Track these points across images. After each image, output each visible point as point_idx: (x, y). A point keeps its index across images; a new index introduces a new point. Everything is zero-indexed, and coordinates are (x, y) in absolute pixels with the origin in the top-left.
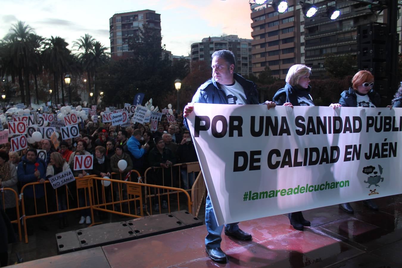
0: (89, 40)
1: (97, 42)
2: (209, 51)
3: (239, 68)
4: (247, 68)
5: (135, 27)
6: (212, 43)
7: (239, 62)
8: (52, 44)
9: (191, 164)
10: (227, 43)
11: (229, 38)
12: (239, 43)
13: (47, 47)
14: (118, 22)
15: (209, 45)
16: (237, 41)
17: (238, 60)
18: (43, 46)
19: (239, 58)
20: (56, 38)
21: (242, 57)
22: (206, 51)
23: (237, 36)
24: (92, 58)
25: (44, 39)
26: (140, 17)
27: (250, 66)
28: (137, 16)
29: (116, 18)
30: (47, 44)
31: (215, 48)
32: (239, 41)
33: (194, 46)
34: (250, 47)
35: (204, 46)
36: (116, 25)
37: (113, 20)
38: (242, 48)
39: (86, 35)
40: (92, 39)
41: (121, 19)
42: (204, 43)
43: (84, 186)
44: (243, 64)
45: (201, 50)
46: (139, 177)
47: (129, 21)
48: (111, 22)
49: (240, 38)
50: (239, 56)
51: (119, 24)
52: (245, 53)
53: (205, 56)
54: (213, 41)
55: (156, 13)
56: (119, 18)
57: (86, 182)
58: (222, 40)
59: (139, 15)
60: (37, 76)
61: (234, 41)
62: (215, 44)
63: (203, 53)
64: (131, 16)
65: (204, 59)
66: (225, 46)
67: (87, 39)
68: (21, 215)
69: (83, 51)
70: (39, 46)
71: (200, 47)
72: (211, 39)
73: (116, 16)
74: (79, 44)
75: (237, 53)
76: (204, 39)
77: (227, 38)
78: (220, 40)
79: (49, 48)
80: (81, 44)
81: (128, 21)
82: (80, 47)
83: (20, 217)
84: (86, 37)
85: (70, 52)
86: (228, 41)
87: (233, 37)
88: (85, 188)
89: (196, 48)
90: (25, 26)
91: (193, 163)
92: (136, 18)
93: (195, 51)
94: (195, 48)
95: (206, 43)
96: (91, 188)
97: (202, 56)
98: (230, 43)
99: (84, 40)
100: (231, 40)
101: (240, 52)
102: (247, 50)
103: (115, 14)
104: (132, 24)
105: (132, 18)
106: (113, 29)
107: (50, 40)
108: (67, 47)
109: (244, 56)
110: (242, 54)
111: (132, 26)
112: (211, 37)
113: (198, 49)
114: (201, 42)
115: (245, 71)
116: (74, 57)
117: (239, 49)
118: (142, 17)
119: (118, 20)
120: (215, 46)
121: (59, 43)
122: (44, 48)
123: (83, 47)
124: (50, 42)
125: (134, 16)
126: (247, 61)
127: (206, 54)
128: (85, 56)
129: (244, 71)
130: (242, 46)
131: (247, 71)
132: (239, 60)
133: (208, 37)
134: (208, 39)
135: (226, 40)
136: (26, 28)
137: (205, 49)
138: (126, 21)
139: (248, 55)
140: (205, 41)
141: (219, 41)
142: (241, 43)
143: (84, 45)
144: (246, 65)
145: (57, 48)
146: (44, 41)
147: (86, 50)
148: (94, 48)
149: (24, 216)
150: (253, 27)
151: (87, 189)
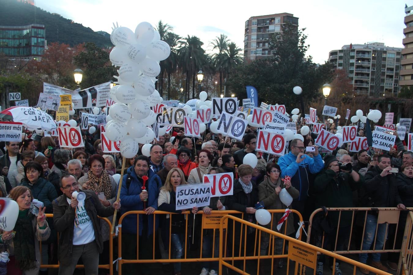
0: (224, 41)
1: (232, 43)
2: (349, 59)
3: (383, 81)
4: (392, 80)
5: (271, 30)
6: (353, 51)
7: (383, 74)
8: (187, 43)
9: (386, 210)
10: (371, 52)
11: (374, 46)
12: (385, 52)
13: (183, 45)
14: (253, 25)
15: (349, 52)
16: (383, 49)
17: (381, 71)
18: (179, 45)
19: (383, 69)
20: (192, 38)
21: (387, 68)
22: (346, 59)
23: (384, 44)
24: (226, 58)
25: (180, 38)
26: (277, 20)
27: (396, 79)
28: (274, 19)
29: (252, 21)
30: (183, 43)
31: (357, 56)
32: (385, 50)
33: (333, 53)
34: (399, 57)
35: (344, 54)
36: (251, 27)
37: (249, 23)
38: (388, 57)
39: (221, 36)
40: (227, 39)
41: (257, 22)
42: (344, 50)
43: (214, 227)
44: (387, 76)
45: (341, 58)
46: (300, 222)
47: (266, 25)
48: (247, 24)
49: (386, 46)
50: (384, 66)
51: (255, 27)
52: (391, 63)
53: (344, 65)
54: (355, 48)
55: (294, 16)
56: (255, 21)
57: (218, 220)
58: (366, 48)
59: (276, 18)
60: (170, 75)
61: (379, 49)
62: (357, 51)
63: (341, 61)
64: (268, 19)
65: (343, 67)
66: (369, 54)
67: (222, 40)
68: (116, 257)
69: (217, 51)
70: (175, 45)
71: (339, 54)
72: (353, 47)
73: (252, 19)
74: (214, 44)
75: (382, 63)
76: (345, 46)
77: (372, 46)
78: (362, 47)
79: (185, 47)
80: (216, 44)
81: (264, 24)
82: (215, 47)
83: (113, 261)
84: (221, 37)
85: (204, 52)
86: (372, 49)
87: (378, 45)
88: (214, 230)
89: (335, 56)
90: (164, 24)
91: (389, 208)
92: (273, 21)
93: (333, 58)
94: (333, 56)
95: (346, 50)
96: (224, 229)
97: (340, 65)
98: (375, 51)
99: (219, 40)
100: (376, 48)
101: (385, 63)
102: (394, 60)
103: (252, 17)
104: (268, 27)
105: (268, 22)
106: (248, 32)
107: (186, 39)
108: (202, 47)
109: (389, 67)
110: (387, 65)
111: (267, 30)
112: (352, 44)
113: (337, 57)
114: (341, 49)
115: (390, 84)
116: (208, 57)
117: (385, 59)
118: (279, 20)
119: (254, 23)
120: (357, 54)
121: (195, 42)
122: (180, 47)
124: (186, 41)
125: (270, 19)
126: (393, 73)
127: (345, 63)
128: (219, 56)
129: (388, 84)
130: (388, 56)
131: (391, 84)
132: (383, 71)
133: (350, 44)
134: (349, 47)
135: (371, 49)
136: (165, 26)
137: (345, 56)
138: (262, 24)
139: (395, 66)
140: (345, 48)
141: (362, 49)
142: (387, 52)
144: (391, 77)
145: (192, 46)
146: (180, 40)
147: (221, 51)
148: (228, 48)
149: (120, 258)
150: (405, 34)
151: (218, 230)
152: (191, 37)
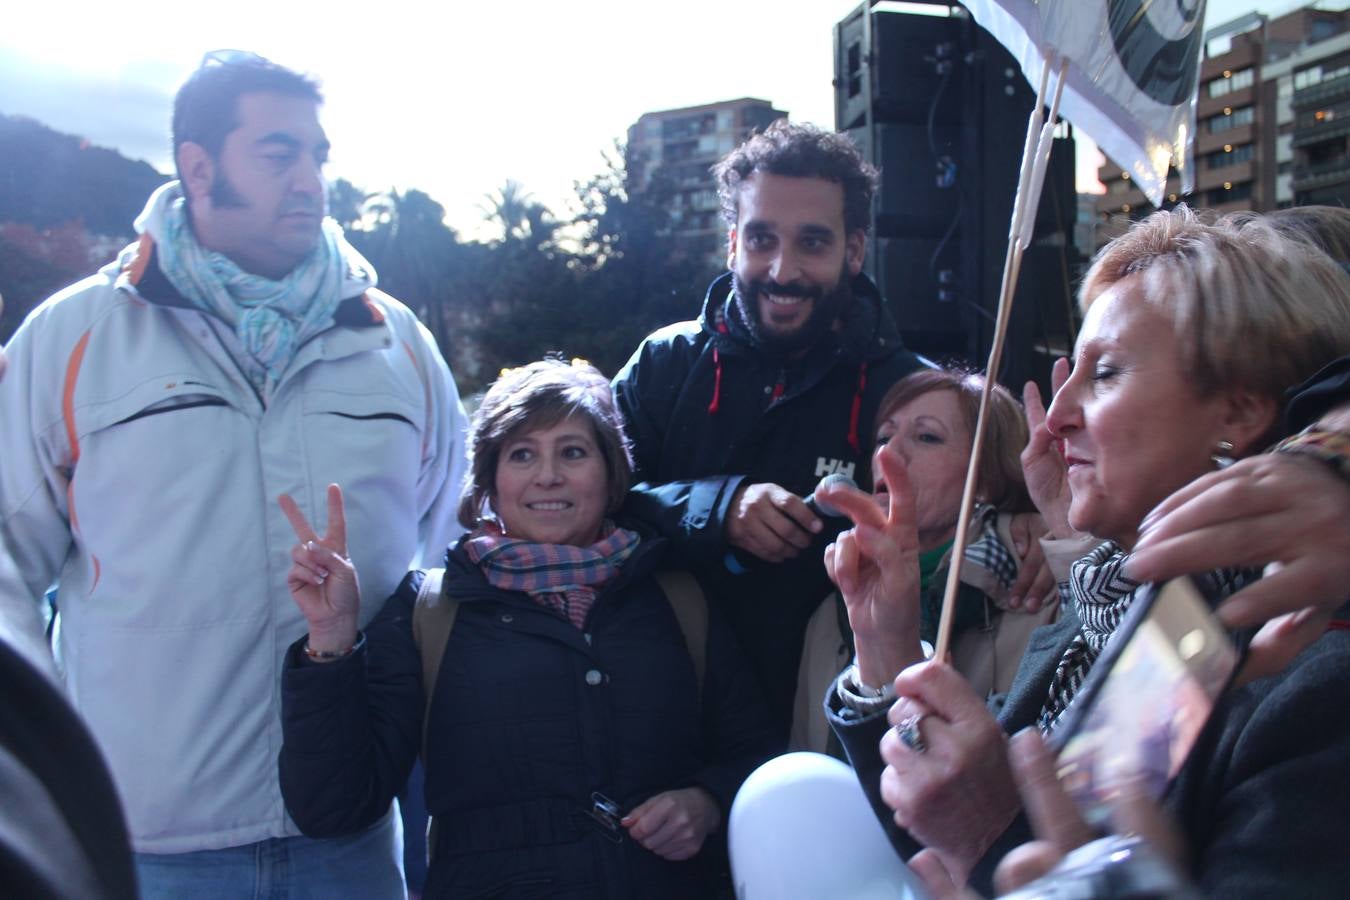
0: (517, 196)
1: (534, 203)
5: (705, 153)
8: (395, 211)
13: (385, 218)
14: (651, 138)
18: (371, 216)
20: (407, 194)
25: (372, 196)
26: (723, 122)
28: (713, 118)
29: (649, 126)
30: (381, 209)
37: (639, 134)
39: (508, 181)
40: (522, 194)
41: (660, 129)
47: (687, 136)
48: (633, 137)
51: (656, 144)
55: (774, 106)
56: (655, 126)
59: (718, 116)
64: (694, 119)
67: (508, 195)
69: (499, 229)
70: (358, 217)
73: (648, 120)
79: (389, 222)
80: (493, 210)
81: (684, 134)
82: (490, 218)
84: (508, 188)
85: (453, 235)
92: (710, 123)
99: (502, 196)
103: (645, 115)
104: (695, 144)
105: (695, 126)
107: (388, 196)
108: (444, 221)
111: (695, 152)
118: (727, 121)
119: (652, 133)
122: (378, 222)
123: (498, 220)
124: (389, 203)
125: (702, 120)
138: (679, 135)
143: (501, 212)
147: (508, 231)
152: (401, 193)
